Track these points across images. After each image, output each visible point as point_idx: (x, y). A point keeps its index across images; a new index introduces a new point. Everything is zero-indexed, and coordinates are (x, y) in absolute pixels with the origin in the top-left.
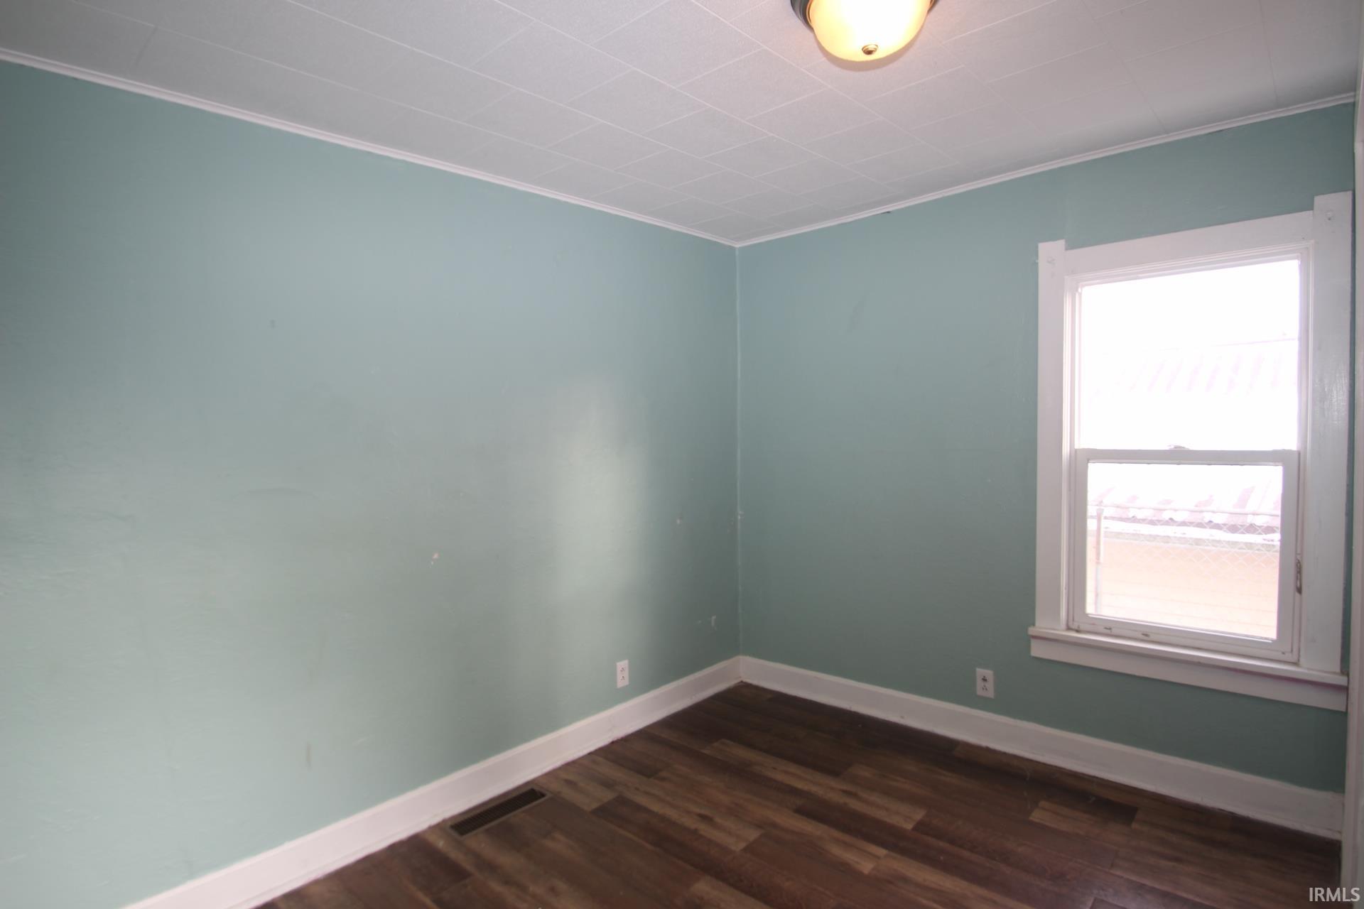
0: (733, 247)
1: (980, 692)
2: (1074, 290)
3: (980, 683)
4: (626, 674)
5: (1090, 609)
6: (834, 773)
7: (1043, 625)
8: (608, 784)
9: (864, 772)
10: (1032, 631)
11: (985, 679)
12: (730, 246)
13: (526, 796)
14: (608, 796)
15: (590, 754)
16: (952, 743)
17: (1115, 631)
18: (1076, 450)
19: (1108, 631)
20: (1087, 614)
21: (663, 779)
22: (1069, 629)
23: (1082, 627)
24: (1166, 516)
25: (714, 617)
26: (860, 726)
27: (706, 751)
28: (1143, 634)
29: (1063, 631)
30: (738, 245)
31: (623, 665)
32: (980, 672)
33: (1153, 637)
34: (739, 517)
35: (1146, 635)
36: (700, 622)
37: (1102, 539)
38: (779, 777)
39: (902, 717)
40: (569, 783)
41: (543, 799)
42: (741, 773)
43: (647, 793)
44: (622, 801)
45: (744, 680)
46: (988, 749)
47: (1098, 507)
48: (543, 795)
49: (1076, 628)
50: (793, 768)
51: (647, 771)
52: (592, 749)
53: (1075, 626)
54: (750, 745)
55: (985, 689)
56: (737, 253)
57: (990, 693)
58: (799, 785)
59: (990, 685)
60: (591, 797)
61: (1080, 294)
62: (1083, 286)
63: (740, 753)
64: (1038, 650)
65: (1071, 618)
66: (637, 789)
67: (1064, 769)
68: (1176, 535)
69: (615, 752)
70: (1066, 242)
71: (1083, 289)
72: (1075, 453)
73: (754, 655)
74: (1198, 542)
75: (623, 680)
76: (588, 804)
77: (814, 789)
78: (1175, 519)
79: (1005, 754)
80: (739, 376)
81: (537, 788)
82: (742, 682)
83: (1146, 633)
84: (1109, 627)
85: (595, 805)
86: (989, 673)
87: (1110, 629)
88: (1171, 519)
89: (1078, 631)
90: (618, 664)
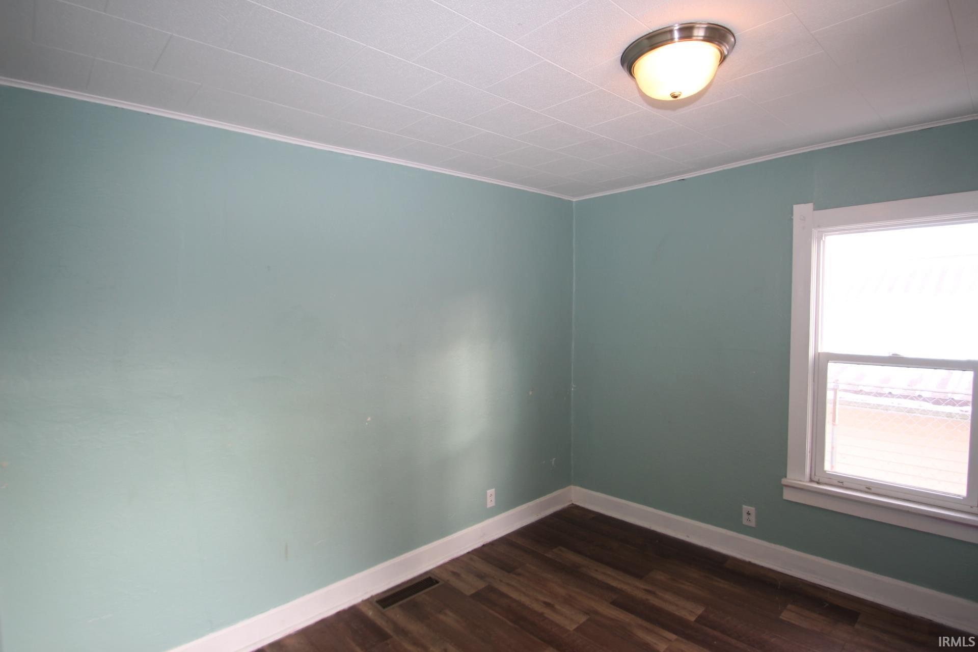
0: (571, 201)
1: (745, 522)
2: (819, 239)
3: (745, 516)
4: (493, 498)
5: (827, 467)
6: (639, 577)
7: (792, 477)
8: (481, 576)
9: (660, 576)
10: (784, 481)
11: (749, 514)
12: (569, 201)
13: (425, 582)
14: (481, 585)
15: (468, 553)
16: (725, 558)
17: (845, 484)
18: (819, 353)
19: (841, 484)
20: (825, 471)
21: (519, 574)
22: (811, 481)
23: (821, 481)
24: (886, 391)
25: (554, 459)
26: (657, 541)
27: (549, 555)
28: (867, 488)
29: (806, 482)
30: (574, 200)
31: (491, 492)
32: (745, 508)
33: (873, 490)
34: (573, 389)
35: (869, 489)
36: (544, 462)
37: (838, 406)
38: (600, 577)
39: (688, 537)
40: (455, 574)
41: (436, 585)
42: (572, 572)
43: (508, 584)
44: (491, 589)
45: (574, 503)
46: (750, 563)
47: (834, 384)
48: (437, 582)
49: (817, 481)
50: (610, 571)
51: (508, 568)
52: (470, 549)
53: (816, 479)
54: (579, 552)
55: (749, 520)
56: (574, 205)
57: (753, 524)
58: (614, 584)
59: (753, 517)
60: (469, 586)
61: (824, 242)
62: (825, 236)
63: (572, 557)
64: (788, 495)
65: (813, 474)
66: (501, 581)
67: (807, 581)
68: (893, 405)
69: (485, 553)
70: (814, 204)
71: (826, 238)
72: (818, 356)
73: (582, 486)
74: (910, 411)
75: (491, 502)
76: (469, 591)
77: (625, 587)
78: (893, 393)
79: (762, 567)
80: (574, 290)
81: (433, 577)
82: (573, 504)
83: (869, 487)
84: (842, 482)
85: (473, 591)
86: (752, 509)
87: (842, 483)
88: (890, 393)
89: (818, 483)
90: (488, 491)
